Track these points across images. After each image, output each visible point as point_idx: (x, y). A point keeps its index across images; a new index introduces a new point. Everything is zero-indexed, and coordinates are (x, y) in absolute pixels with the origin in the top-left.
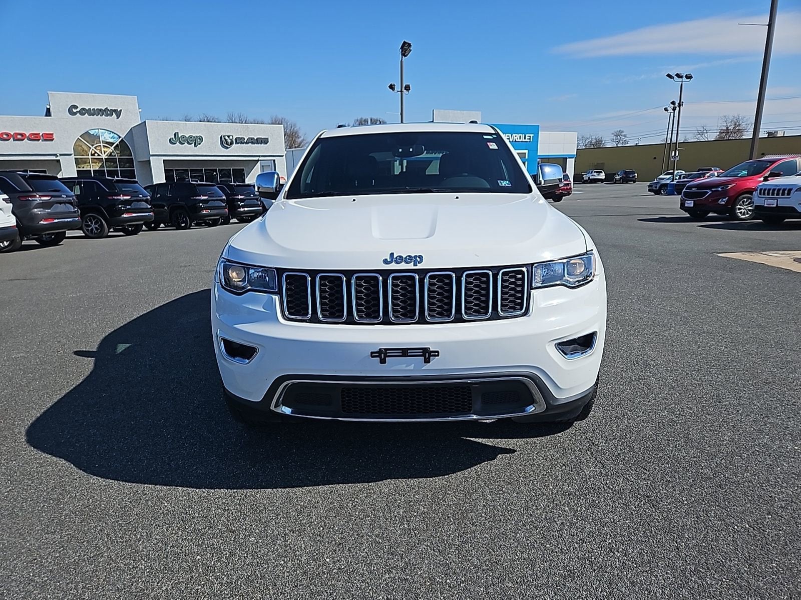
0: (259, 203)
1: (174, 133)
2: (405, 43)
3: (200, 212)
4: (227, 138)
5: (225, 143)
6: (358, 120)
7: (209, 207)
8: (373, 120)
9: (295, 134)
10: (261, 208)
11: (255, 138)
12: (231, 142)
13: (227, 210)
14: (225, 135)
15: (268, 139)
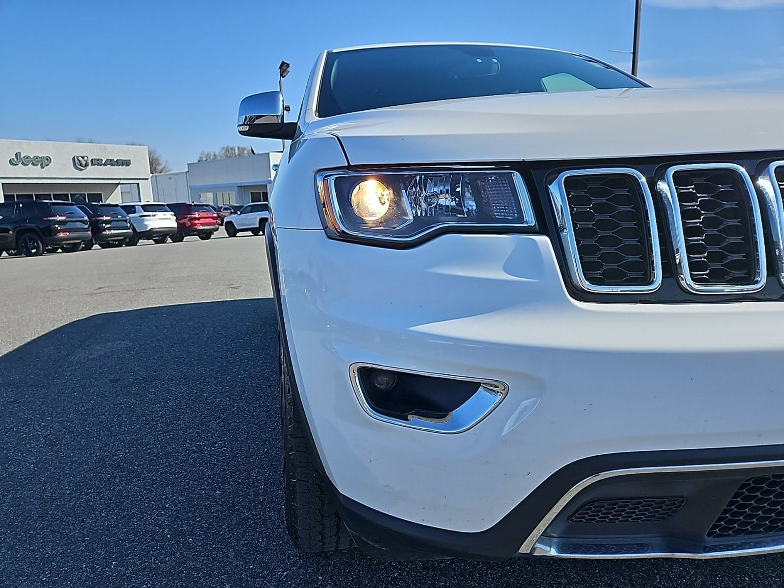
0: (129, 225)
1: (15, 153)
2: (283, 63)
3: (56, 235)
4: (80, 158)
5: (79, 164)
6: (224, 148)
7: (67, 229)
8: (240, 149)
9: (155, 161)
10: (130, 231)
11: (115, 160)
12: (86, 163)
13: (89, 232)
14: (78, 155)
15: (130, 160)
